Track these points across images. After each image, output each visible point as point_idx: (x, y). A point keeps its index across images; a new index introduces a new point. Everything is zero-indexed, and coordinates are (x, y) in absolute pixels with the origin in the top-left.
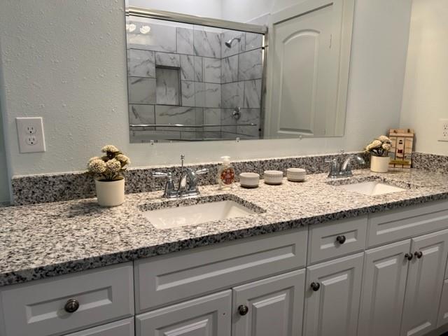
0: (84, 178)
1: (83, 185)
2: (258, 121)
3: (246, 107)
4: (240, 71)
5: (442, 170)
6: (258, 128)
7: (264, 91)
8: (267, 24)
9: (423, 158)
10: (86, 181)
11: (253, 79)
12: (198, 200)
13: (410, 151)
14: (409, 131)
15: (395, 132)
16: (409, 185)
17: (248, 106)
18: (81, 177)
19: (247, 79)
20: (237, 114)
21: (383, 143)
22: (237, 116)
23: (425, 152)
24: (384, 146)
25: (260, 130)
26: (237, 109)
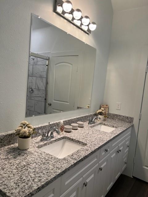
0: (8, 136)
1: (7, 139)
2: (44, 95)
3: (37, 88)
4: (33, 72)
5: (118, 119)
6: (44, 98)
7: (47, 83)
8: (49, 56)
9: (112, 115)
10: (9, 137)
11: (41, 77)
12: (55, 140)
13: (107, 112)
14: (107, 106)
15: (103, 106)
16: (113, 126)
17: (38, 87)
18: (7, 136)
19: (37, 76)
20: (32, 90)
21: (102, 111)
22: (32, 92)
23: (112, 113)
24: (103, 112)
25: (45, 99)
26: (31, 89)
